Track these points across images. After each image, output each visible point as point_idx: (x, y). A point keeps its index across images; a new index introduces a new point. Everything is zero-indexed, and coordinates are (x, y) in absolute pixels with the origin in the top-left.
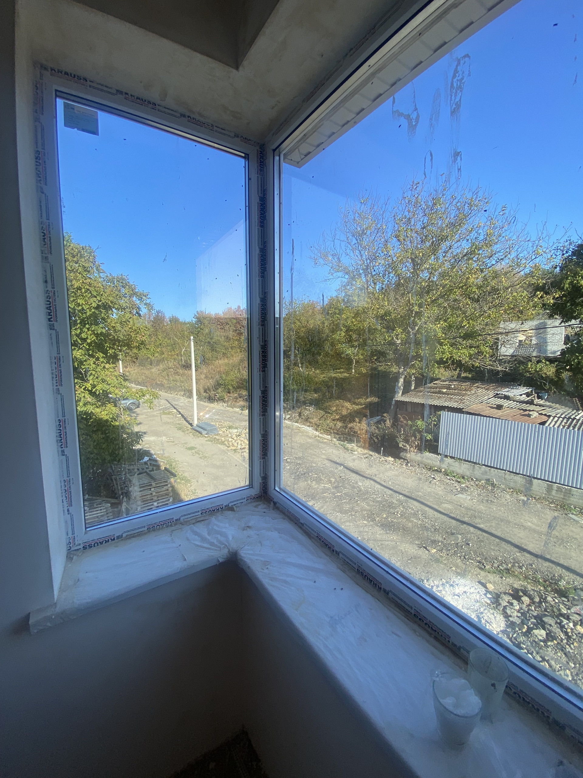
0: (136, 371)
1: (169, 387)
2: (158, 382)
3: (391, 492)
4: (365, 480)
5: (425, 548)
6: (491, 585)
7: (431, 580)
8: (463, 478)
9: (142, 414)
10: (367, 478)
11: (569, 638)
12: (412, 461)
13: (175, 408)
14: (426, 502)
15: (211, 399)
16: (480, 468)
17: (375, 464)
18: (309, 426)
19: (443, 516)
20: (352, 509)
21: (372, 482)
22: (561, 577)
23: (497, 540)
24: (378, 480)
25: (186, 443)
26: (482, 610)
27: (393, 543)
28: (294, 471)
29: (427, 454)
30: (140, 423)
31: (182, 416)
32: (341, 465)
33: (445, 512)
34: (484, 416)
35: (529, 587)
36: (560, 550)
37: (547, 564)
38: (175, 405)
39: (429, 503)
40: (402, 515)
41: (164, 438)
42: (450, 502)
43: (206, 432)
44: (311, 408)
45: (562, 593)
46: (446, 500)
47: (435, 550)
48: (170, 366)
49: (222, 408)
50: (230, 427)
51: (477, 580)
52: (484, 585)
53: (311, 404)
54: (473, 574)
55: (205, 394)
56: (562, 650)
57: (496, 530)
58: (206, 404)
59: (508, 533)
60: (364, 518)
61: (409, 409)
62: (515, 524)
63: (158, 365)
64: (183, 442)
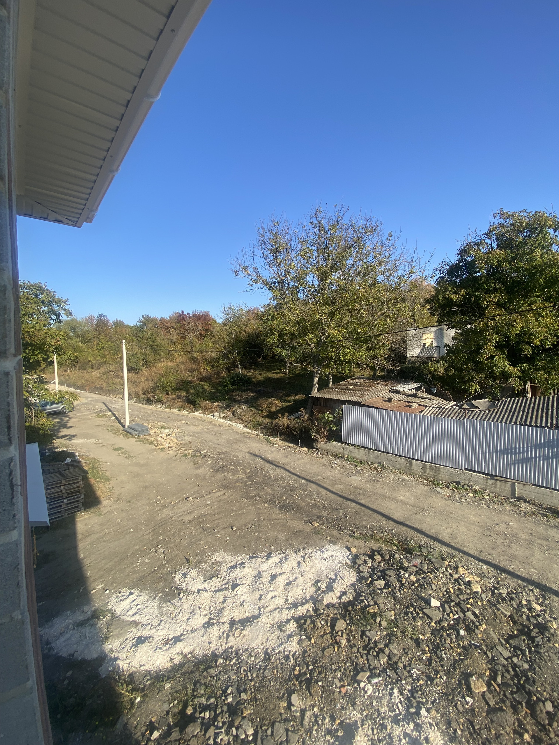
0: (76, 375)
1: (109, 391)
2: (98, 386)
3: (296, 477)
4: (277, 469)
5: (311, 523)
6: (355, 549)
7: (307, 549)
8: (361, 462)
9: (75, 418)
10: (278, 467)
11: (402, 585)
12: (322, 450)
13: (111, 411)
14: (322, 484)
15: (149, 401)
16: (373, 453)
17: (290, 455)
18: (240, 423)
19: (334, 495)
20: (258, 495)
21: (282, 470)
22: (412, 538)
23: (371, 512)
24: (288, 468)
25: (114, 444)
26: (341, 569)
27: (285, 521)
28: (215, 465)
29: (334, 443)
30: (71, 427)
31: (117, 418)
32: (258, 456)
33: (337, 492)
34: (377, 408)
35: (385, 548)
36: (419, 516)
37: (404, 528)
38: (112, 407)
39: (325, 485)
40: (298, 497)
41: (92, 441)
42: (343, 483)
43: (136, 433)
44: (244, 407)
45: (408, 551)
46: (340, 482)
47: (318, 524)
48: (111, 369)
49: (160, 409)
50: (162, 428)
51: (345, 546)
52: (349, 549)
53: (245, 402)
54: (343, 541)
55: (143, 396)
56: (392, 595)
57: (373, 504)
58: (144, 406)
59: (382, 506)
60: (266, 501)
61: (322, 405)
62: (390, 498)
63: (99, 368)
64: (111, 443)
